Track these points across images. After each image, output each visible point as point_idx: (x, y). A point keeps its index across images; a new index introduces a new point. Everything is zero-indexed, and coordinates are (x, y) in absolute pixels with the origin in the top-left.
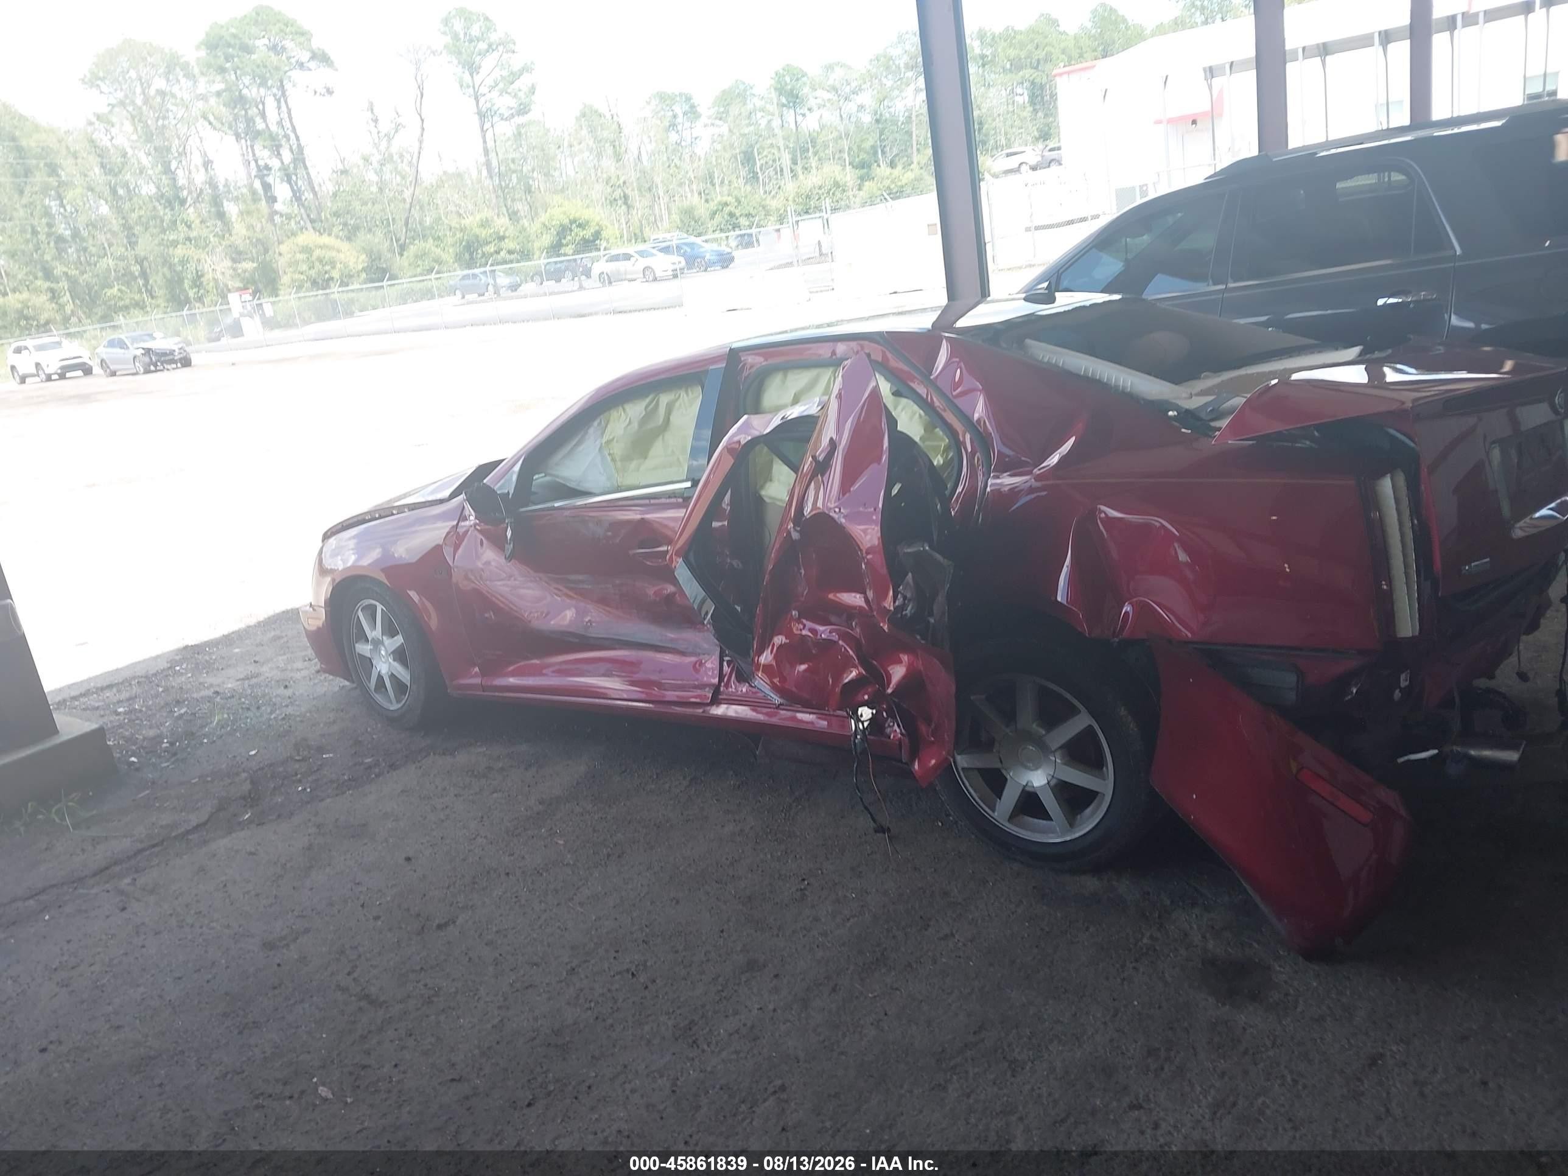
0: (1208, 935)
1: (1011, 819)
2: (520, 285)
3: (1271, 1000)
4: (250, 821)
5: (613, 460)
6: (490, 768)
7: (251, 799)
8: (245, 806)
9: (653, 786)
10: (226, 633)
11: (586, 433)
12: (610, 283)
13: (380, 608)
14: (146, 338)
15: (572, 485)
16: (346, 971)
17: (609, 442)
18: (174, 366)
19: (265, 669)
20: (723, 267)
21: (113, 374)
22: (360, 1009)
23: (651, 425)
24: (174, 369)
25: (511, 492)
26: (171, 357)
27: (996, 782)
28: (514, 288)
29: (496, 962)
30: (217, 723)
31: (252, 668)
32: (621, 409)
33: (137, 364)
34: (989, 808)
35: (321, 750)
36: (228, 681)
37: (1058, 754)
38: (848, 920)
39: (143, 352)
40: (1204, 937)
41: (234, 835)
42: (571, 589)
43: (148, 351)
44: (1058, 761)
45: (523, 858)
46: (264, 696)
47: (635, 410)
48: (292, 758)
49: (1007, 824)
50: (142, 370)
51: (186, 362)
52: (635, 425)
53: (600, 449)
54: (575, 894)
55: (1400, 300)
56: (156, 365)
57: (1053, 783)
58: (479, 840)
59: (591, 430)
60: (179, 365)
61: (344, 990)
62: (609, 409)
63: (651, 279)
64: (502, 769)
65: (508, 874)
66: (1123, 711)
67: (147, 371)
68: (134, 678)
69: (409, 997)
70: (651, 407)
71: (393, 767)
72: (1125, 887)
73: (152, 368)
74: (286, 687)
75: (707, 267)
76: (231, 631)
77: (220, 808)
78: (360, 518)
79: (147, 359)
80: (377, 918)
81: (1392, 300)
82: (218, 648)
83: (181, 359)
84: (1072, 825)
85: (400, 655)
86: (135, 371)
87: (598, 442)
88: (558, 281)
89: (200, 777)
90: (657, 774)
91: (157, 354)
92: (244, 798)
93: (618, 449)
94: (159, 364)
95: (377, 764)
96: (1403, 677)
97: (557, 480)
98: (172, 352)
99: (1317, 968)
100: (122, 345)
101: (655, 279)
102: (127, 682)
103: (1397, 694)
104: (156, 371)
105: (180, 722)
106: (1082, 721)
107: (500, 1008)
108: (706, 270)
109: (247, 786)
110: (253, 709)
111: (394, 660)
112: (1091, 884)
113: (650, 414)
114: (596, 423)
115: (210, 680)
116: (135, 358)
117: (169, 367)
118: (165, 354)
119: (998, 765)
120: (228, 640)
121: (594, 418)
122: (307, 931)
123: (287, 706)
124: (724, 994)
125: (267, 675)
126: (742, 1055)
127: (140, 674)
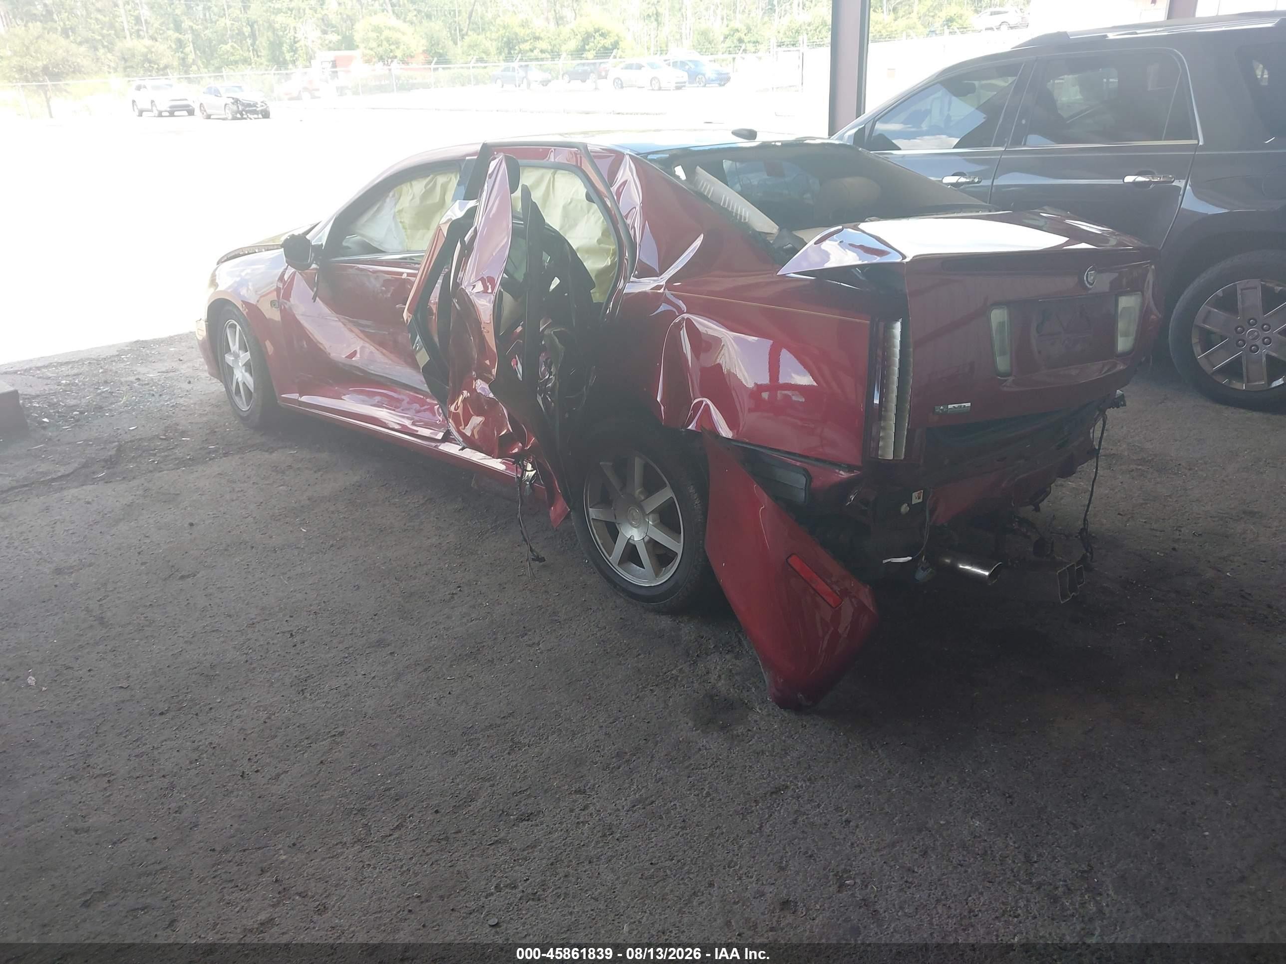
0: (723, 676)
1: (620, 563)
2: (550, 81)
3: (735, 732)
4: (102, 479)
5: (404, 228)
6: (290, 467)
7: (110, 463)
8: (104, 467)
9: (397, 500)
10: (172, 335)
11: (385, 202)
12: (622, 87)
13: (238, 327)
14: (237, 89)
15: (375, 245)
16: (98, 599)
17: (400, 211)
18: (256, 116)
19: (184, 366)
20: (720, 85)
21: (209, 117)
22: (91, 627)
23: (429, 202)
24: (255, 118)
25: (324, 244)
26: (254, 108)
27: (613, 532)
28: (545, 83)
29: (204, 609)
30: (124, 403)
31: (175, 365)
32: (409, 184)
33: (227, 111)
34: (608, 553)
35: (183, 433)
36: (150, 372)
37: (651, 516)
38: (472, 621)
39: (233, 101)
40: (719, 676)
41: (84, 487)
42: (362, 332)
43: (236, 101)
44: (650, 523)
45: (271, 537)
46: (170, 387)
47: (418, 187)
48: (158, 436)
49: (617, 567)
50: (230, 117)
51: (266, 115)
52: (417, 201)
53: (394, 217)
54: (290, 570)
55: (1148, 180)
56: (242, 115)
57: (647, 539)
58: (250, 519)
59: (388, 200)
60: (260, 116)
61: (88, 610)
62: (401, 183)
63: (657, 88)
64: (299, 469)
65: (253, 547)
66: (691, 490)
67: (235, 118)
68: (88, 359)
69: (129, 624)
70: (429, 187)
71: (226, 454)
72: (688, 630)
73: (239, 116)
74: (189, 382)
75: (708, 82)
76: (176, 334)
77: (85, 466)
78: (236, 253)
79: (235, 108)
80: (143, 564)
81: (1140, 179)
82: (160, 345)
83: (262, 111)
84: (657, 574)
85: (248, 366)
86: (225, 117)
87: (393, 211)
88: (584, 81)
89: (85, 441)
90: (407, 491)
91: (243, 104)
92: (106, 461)
93: (407, 219)
94: (244, 113)
95: (215, 451)
96: (915, 495)
97: (365, 239)
98: (255, 105)
99: (786, 715)
100: (217, 94)
101: (660, 89)
102: (81, 362)
103: (904, 508)
104: (242, 118)
105: (98, 398)
106: (666, 494)
107: (186, 642)
108: (705, 86)
109: (113, 452)
110: (157, 396)
111: (246, 371)
112: (665, 622)
113: (428, 192)
114: (391, 194)
115: (141, 369)
116: (226, 105)
117: (252, 116)
118: (249, 105)
119: (613, 520)
120: (170, 341)
121: (390, 190)
122: (90, 565)
123: (181, 397)
124: (346, 660)
125: (183, 371)
126: (329, 706)
127: (93, 357)
